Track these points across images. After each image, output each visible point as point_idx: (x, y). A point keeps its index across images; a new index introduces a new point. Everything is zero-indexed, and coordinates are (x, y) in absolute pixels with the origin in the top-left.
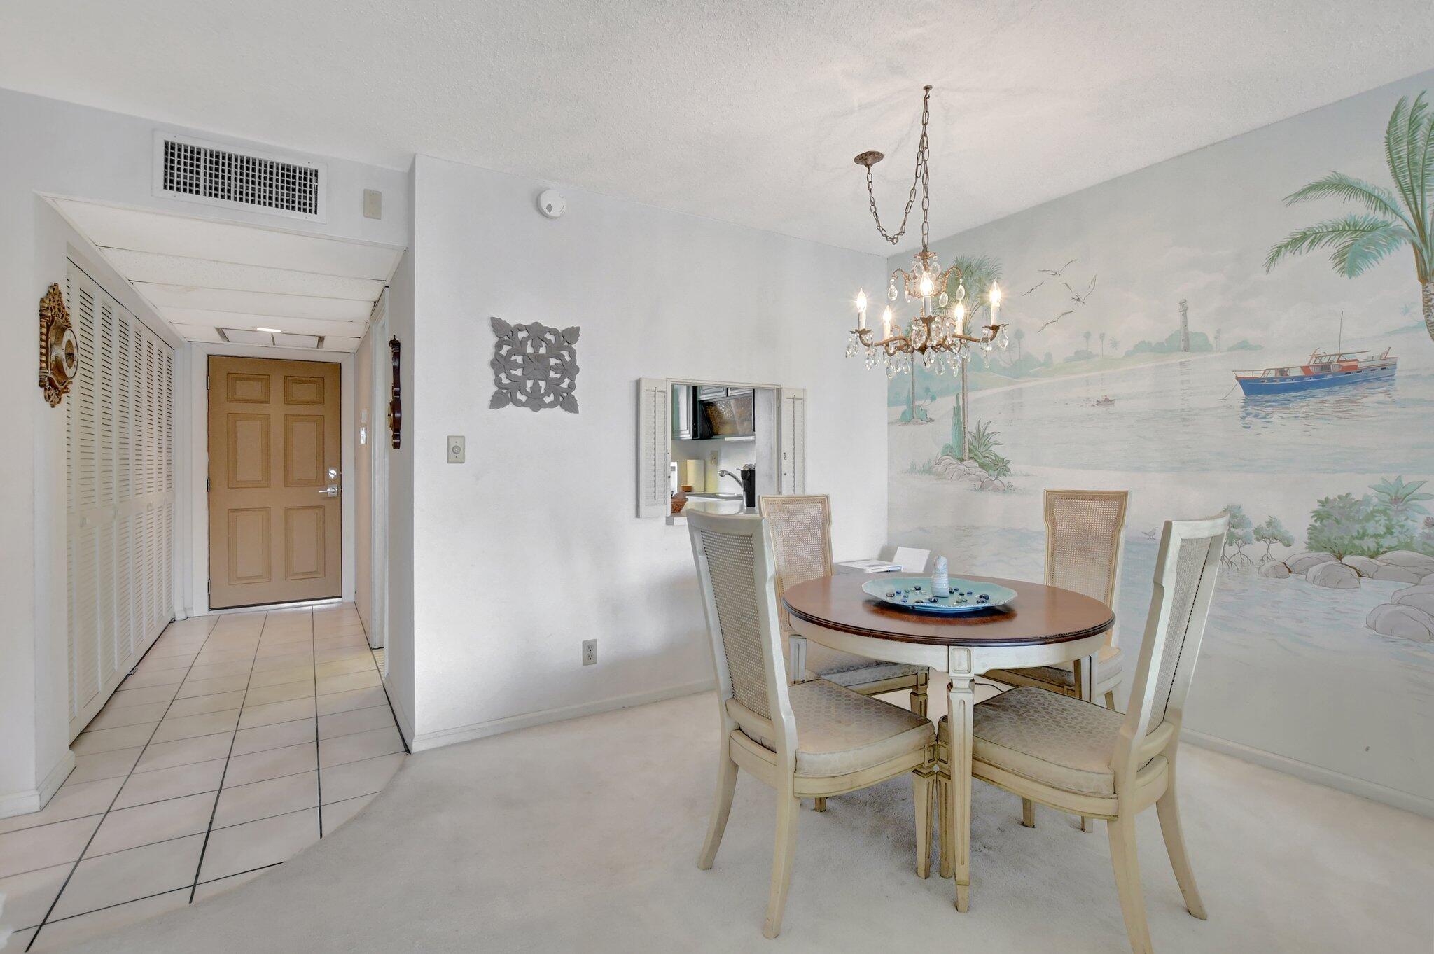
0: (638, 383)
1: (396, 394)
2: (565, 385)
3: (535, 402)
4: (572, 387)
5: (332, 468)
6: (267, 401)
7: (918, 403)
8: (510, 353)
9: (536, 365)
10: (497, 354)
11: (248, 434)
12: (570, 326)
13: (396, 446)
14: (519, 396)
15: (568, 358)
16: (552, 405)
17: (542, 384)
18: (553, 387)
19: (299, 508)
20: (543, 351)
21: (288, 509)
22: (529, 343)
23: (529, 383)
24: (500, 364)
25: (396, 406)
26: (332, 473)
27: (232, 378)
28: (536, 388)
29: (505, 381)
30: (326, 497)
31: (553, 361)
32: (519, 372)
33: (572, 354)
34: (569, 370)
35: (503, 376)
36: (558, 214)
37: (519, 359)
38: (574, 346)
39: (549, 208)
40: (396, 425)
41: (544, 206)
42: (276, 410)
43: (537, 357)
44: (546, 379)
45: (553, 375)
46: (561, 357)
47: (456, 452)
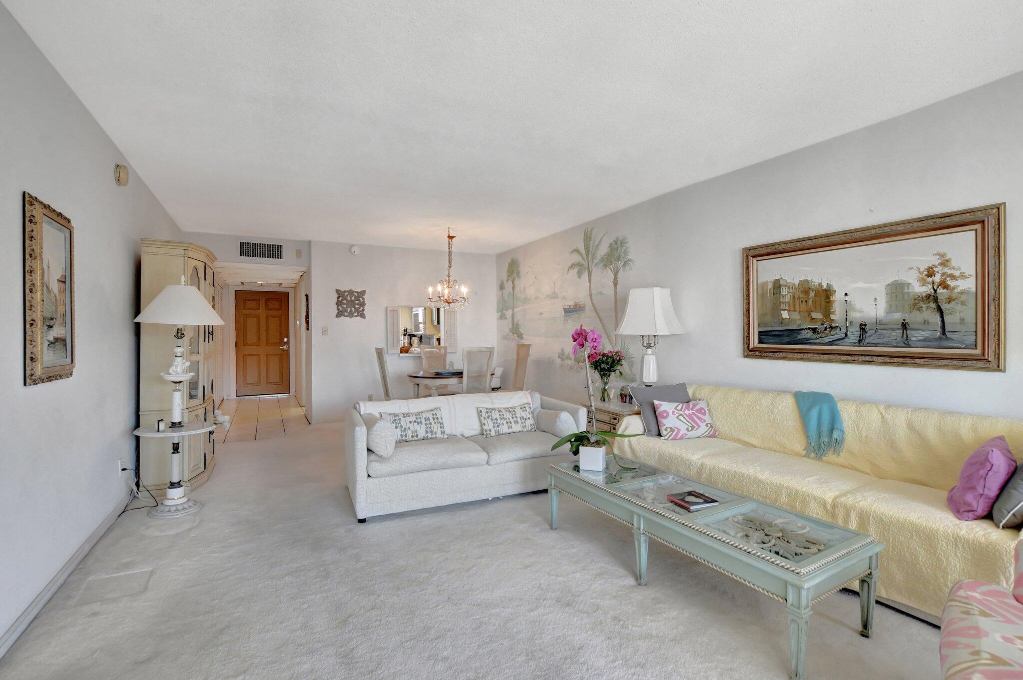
0: (387, 308)
1: (307, 313)
2: (361, 310)
3: (351, 315)
4: (363, 310)
5: (286, 337)
6: (259, 309)
7: (504, 312)
8: (342, 300)
9: (351, 303)
10: (338, 300)
11: (251, 323)
12: (362, 290)
13: (308, 329)
14: (346, 314)
15: (362, 301)
16: (356, 316)
17: (353, 309)
18: (357, 310)
19: (272, 355)
20: (353, 298)
21: (267, 355)
22: (349, 296)
23: (349, 310)
24: (339, 303)
25: (307, 316)
26: (286, 340)
27: (245, 300)
28: (351, 311)
29: (341, 309)
30: (283, 350)
31: (357, 302)
32: (345, 306)
33: (363, 299)
34: (363, 304)
35: (340, 307)
36: (357, 254)
37: (345, 302)
38: (364, 297)
39: (354, 252)
40: (307, 322)
41: (353, 252)
42: (262, 312)
43: (352, 301)
44: (354, 307)
45: (357, 306)
46: (359, 300)
47: (325, 332)
